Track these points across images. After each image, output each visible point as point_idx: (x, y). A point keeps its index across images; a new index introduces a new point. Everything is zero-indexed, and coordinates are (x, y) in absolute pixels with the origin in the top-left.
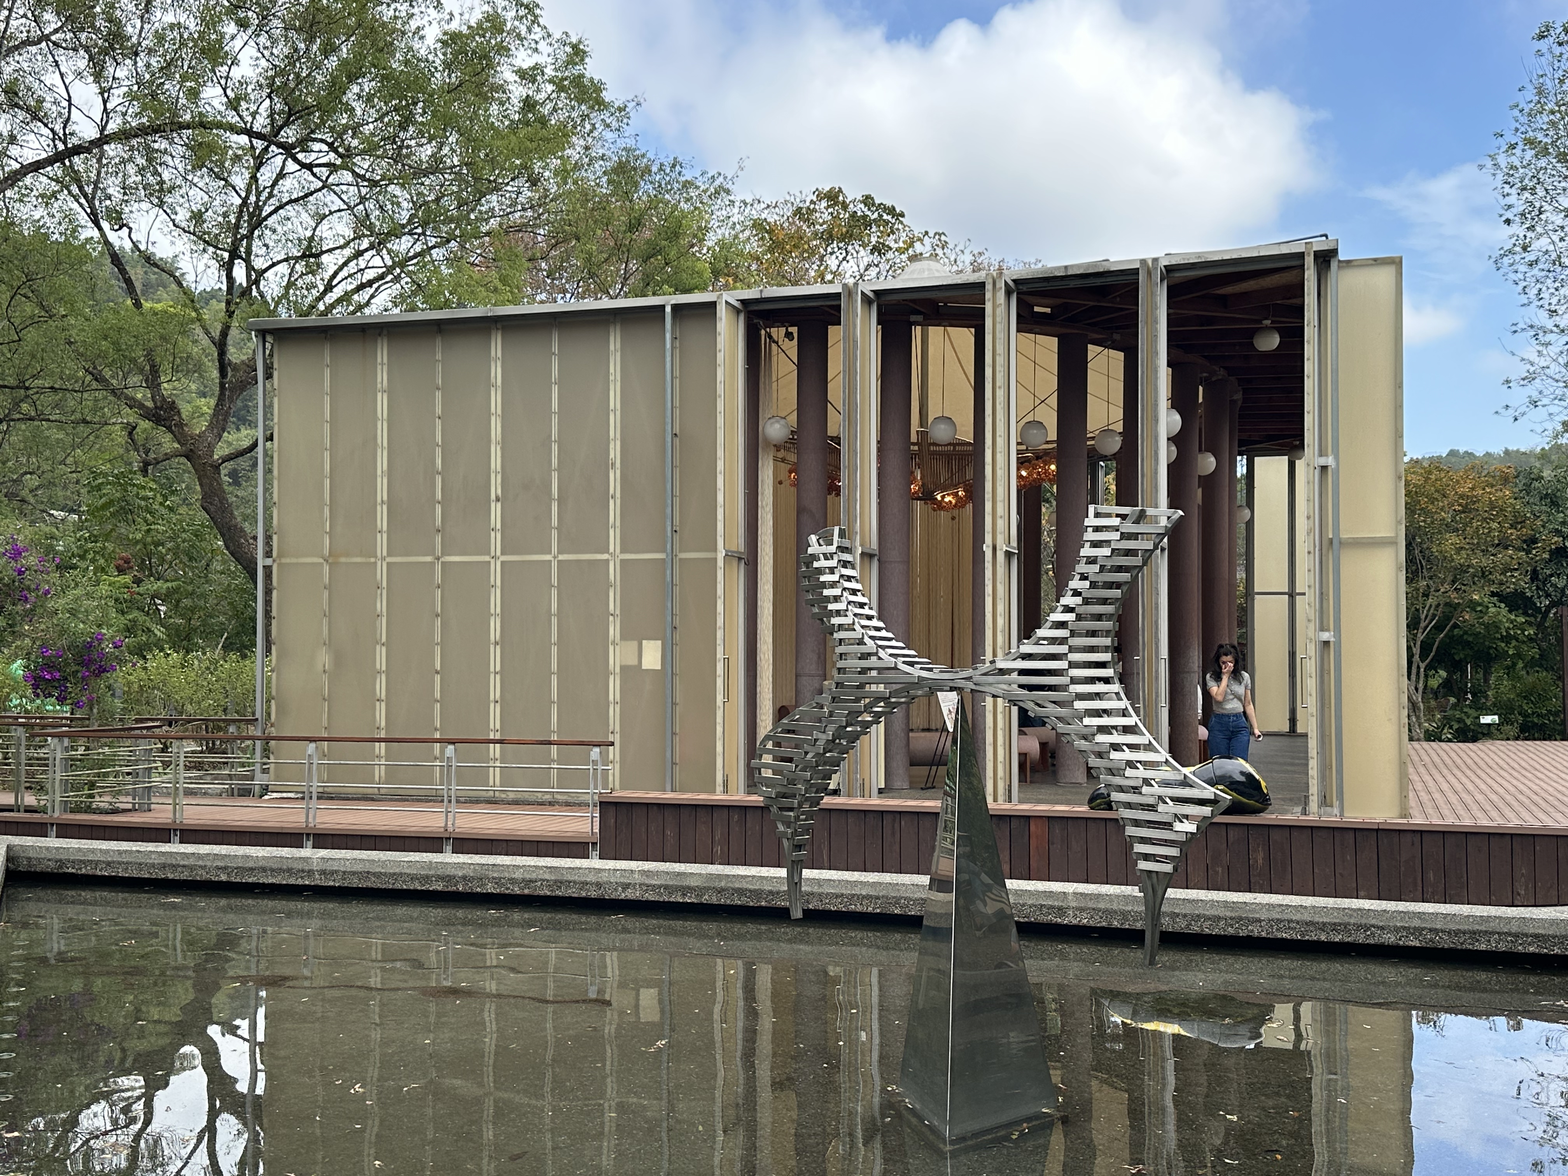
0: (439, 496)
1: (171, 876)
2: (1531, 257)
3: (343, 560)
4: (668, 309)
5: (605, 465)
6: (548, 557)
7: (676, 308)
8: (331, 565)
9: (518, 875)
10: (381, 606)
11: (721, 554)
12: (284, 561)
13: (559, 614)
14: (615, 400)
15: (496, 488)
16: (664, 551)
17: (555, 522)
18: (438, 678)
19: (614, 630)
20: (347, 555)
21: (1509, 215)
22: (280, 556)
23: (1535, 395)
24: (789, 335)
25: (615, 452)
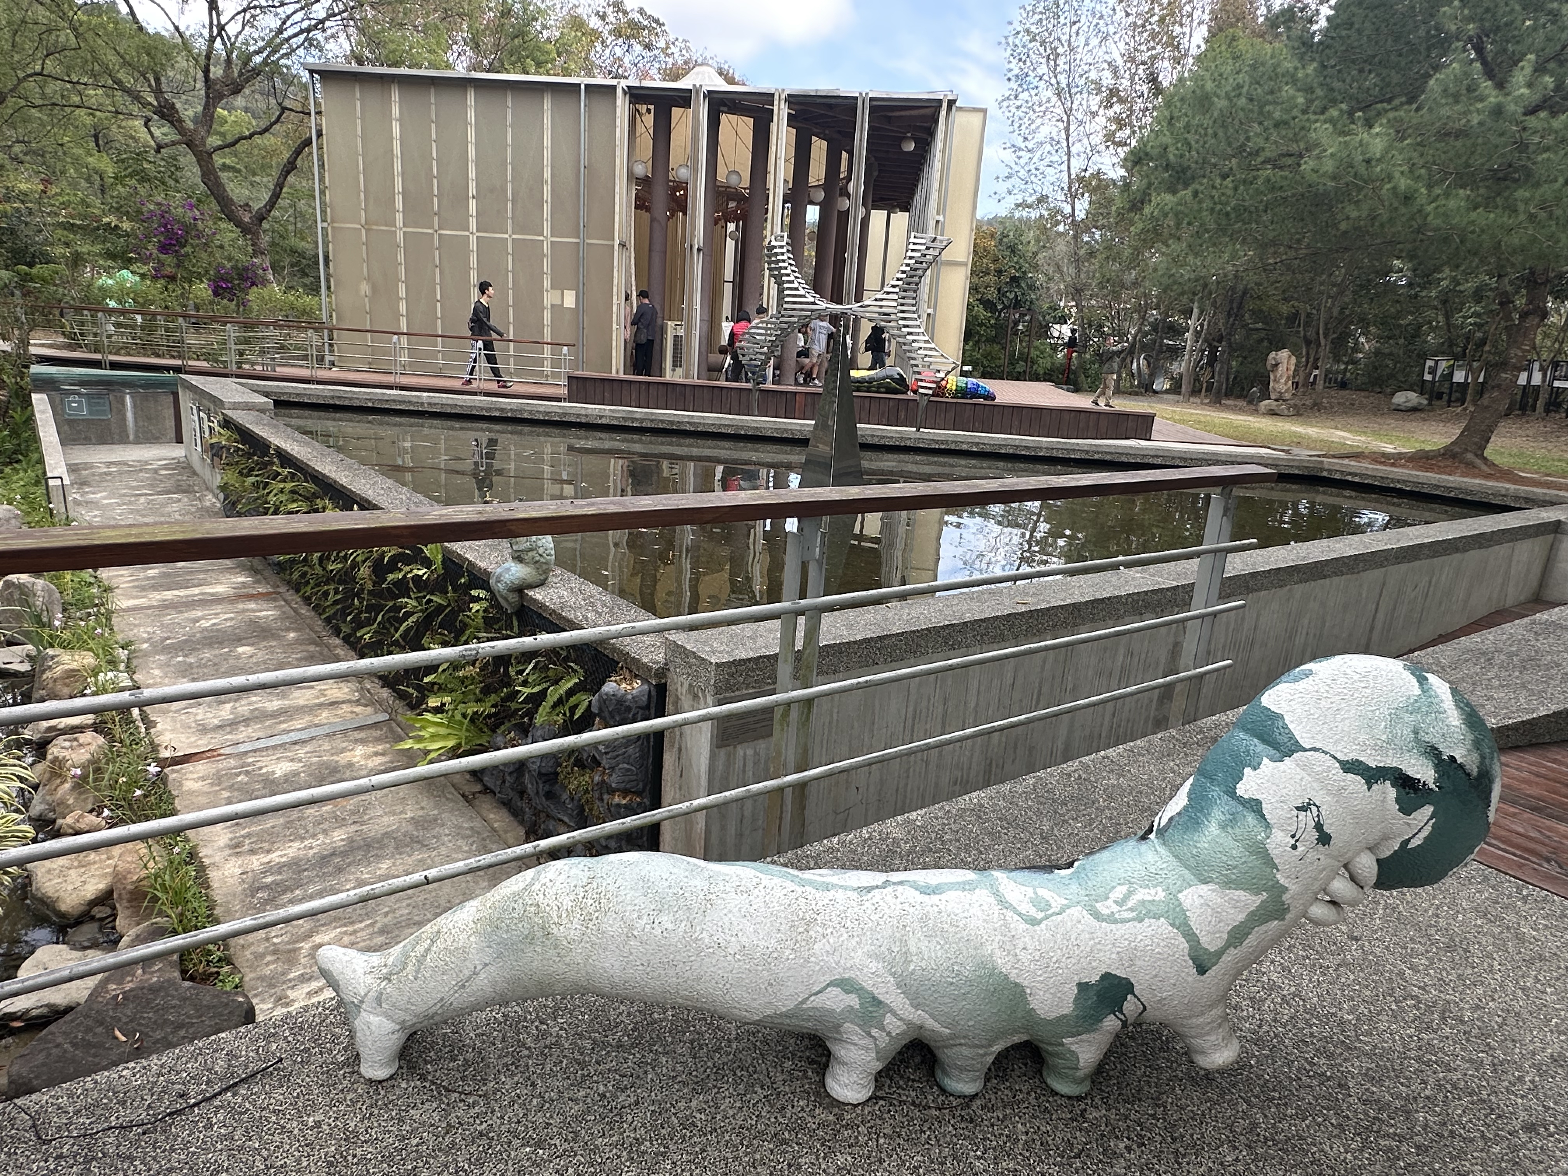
0: (436, 192)
1: (338, 403)
2: (1018, 103)
3: (374, 227)
4: (583, 87)
5: (542, 182)
6: (506, 236)
7: (586, 86)
8: (367, 231)
9: (541, 409)
10: (401, 258)
11: (617, 242)
12: (335, 225)
13: (513, 271)
14: (547, 141)
15: (472, 190)
16: (578, 238)
17: (510, 214)
18: (438, 304)
19: (547, 283)
20: (377, 225)
21: (1009, 75)
22: (333, 221)
23: (1011, 188)
24: (649, 111)
25: (547, 174)
